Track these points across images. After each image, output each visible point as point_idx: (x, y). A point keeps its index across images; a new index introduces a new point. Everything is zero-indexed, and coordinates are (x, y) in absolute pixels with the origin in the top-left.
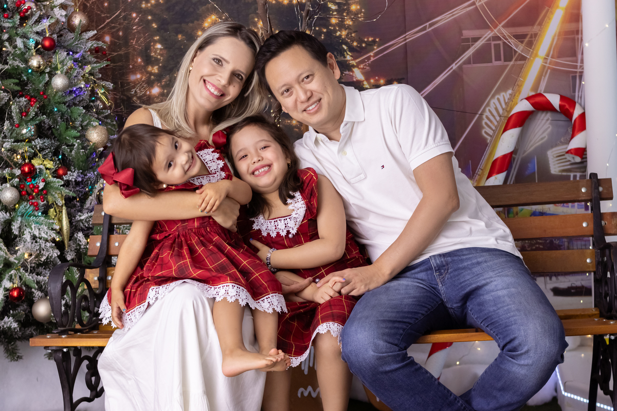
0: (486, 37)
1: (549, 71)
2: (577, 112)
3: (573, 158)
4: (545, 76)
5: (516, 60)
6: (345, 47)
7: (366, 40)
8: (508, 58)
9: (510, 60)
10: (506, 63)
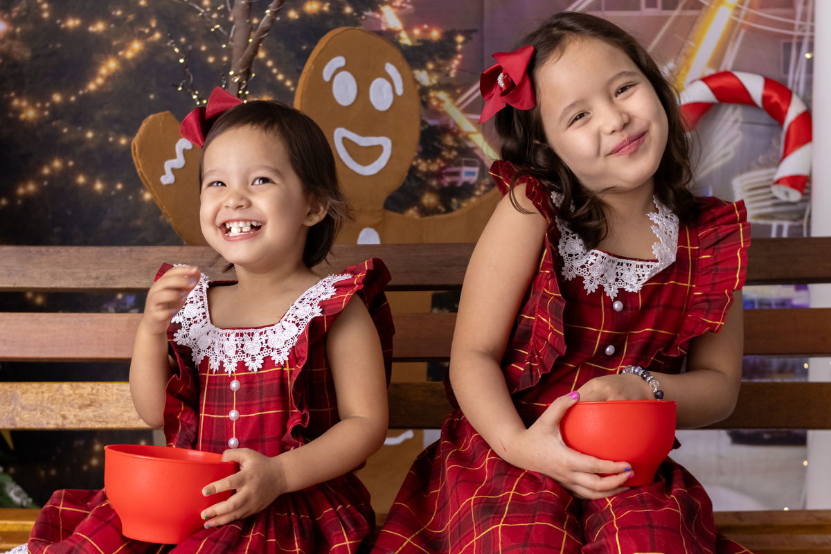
1: (743, 32)
2: (795, 110)
3: (787, 194)
4: (735, 41)
5: (684, 8)
8: (670, 4)
9: (673, 8)
10: (666, 13)
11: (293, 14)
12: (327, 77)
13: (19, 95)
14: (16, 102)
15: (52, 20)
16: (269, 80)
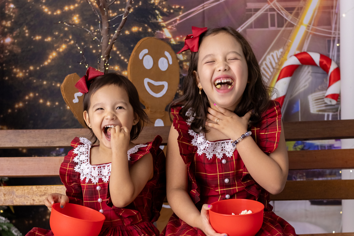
0: (264, 9)
1: (311, 36)
2: (333, 67)
3: (331, 101)
4: (308, 39)
5: (286, 27)
6: (157, 12)
7: (173, 7)
8: (281, 25)
9: (282, 26)
10: (279, 29)
11: (127, 32)
12: (141, 58)
13: (16, 67)
14: (15, 70)
15: (30, 36)
16: (118, 59)
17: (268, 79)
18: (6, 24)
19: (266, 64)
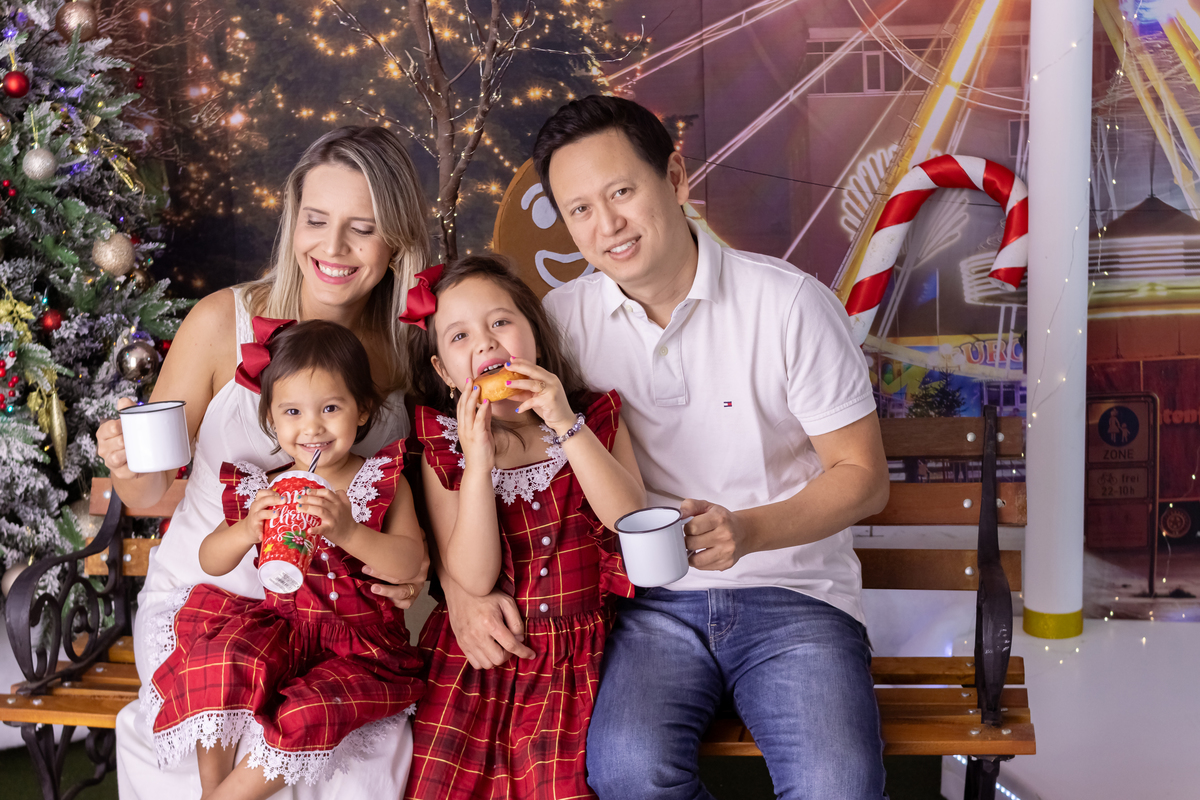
0: (853, 42)
1: (969, 110)
2: (1015, 197)
4: (960, 122)
5: (908, 88)
6: (588, 50)
7: (627, 39)
8: (893, 84)
9: (897, 89)
10: (889, 94)
11: (516, 101)
12: (525, 205)
13: (260, 184)
14: (257, 191)
15: (287, 110)
16: (496, 167)
17: (862, 219)
18: (231, 79)
19: (855, 182)
